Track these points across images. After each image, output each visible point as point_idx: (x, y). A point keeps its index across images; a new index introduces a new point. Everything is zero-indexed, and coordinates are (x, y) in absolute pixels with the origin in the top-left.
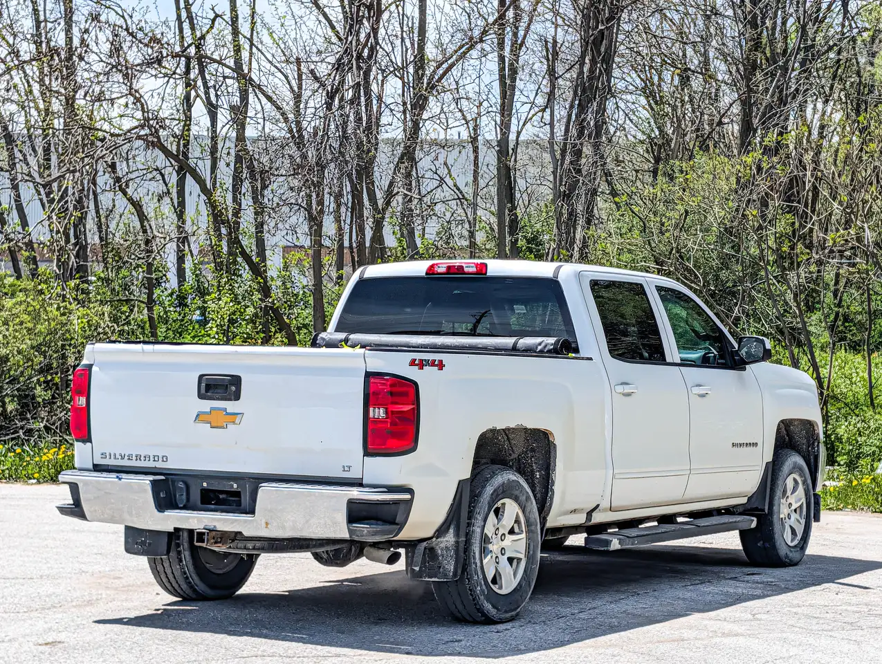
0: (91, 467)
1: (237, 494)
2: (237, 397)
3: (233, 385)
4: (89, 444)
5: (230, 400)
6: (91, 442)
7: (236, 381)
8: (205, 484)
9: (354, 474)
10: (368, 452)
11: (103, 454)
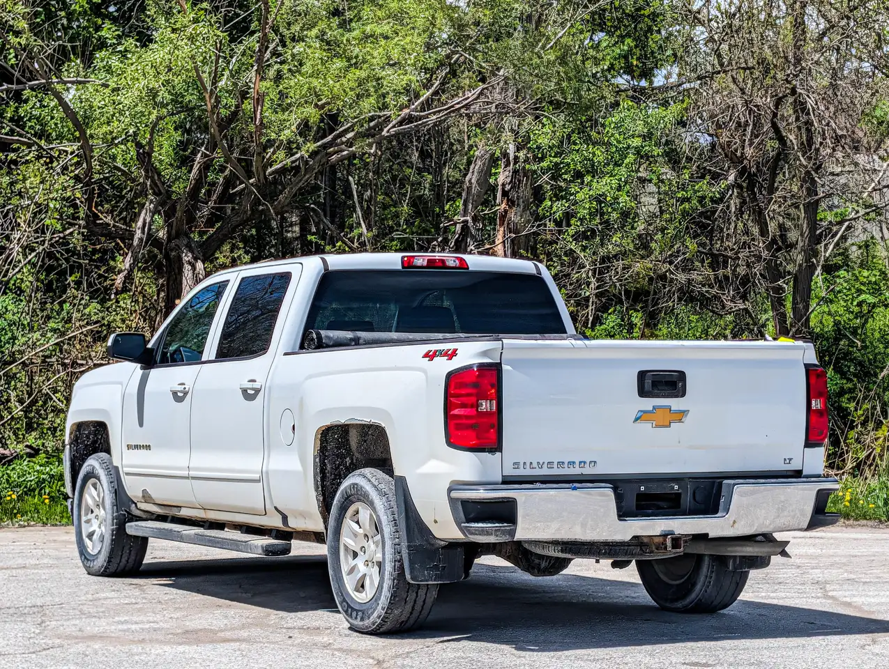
0: (501, 480)
1: (678, 496)
2: (683, 393)
3: (679, 381)
4: (498, 454)
5: (677, 396)
6: (501, 451)
7: (682, 376)
8: (642, 489)
9: (795, 466)
10: (808, 444)
11: (515, 464)
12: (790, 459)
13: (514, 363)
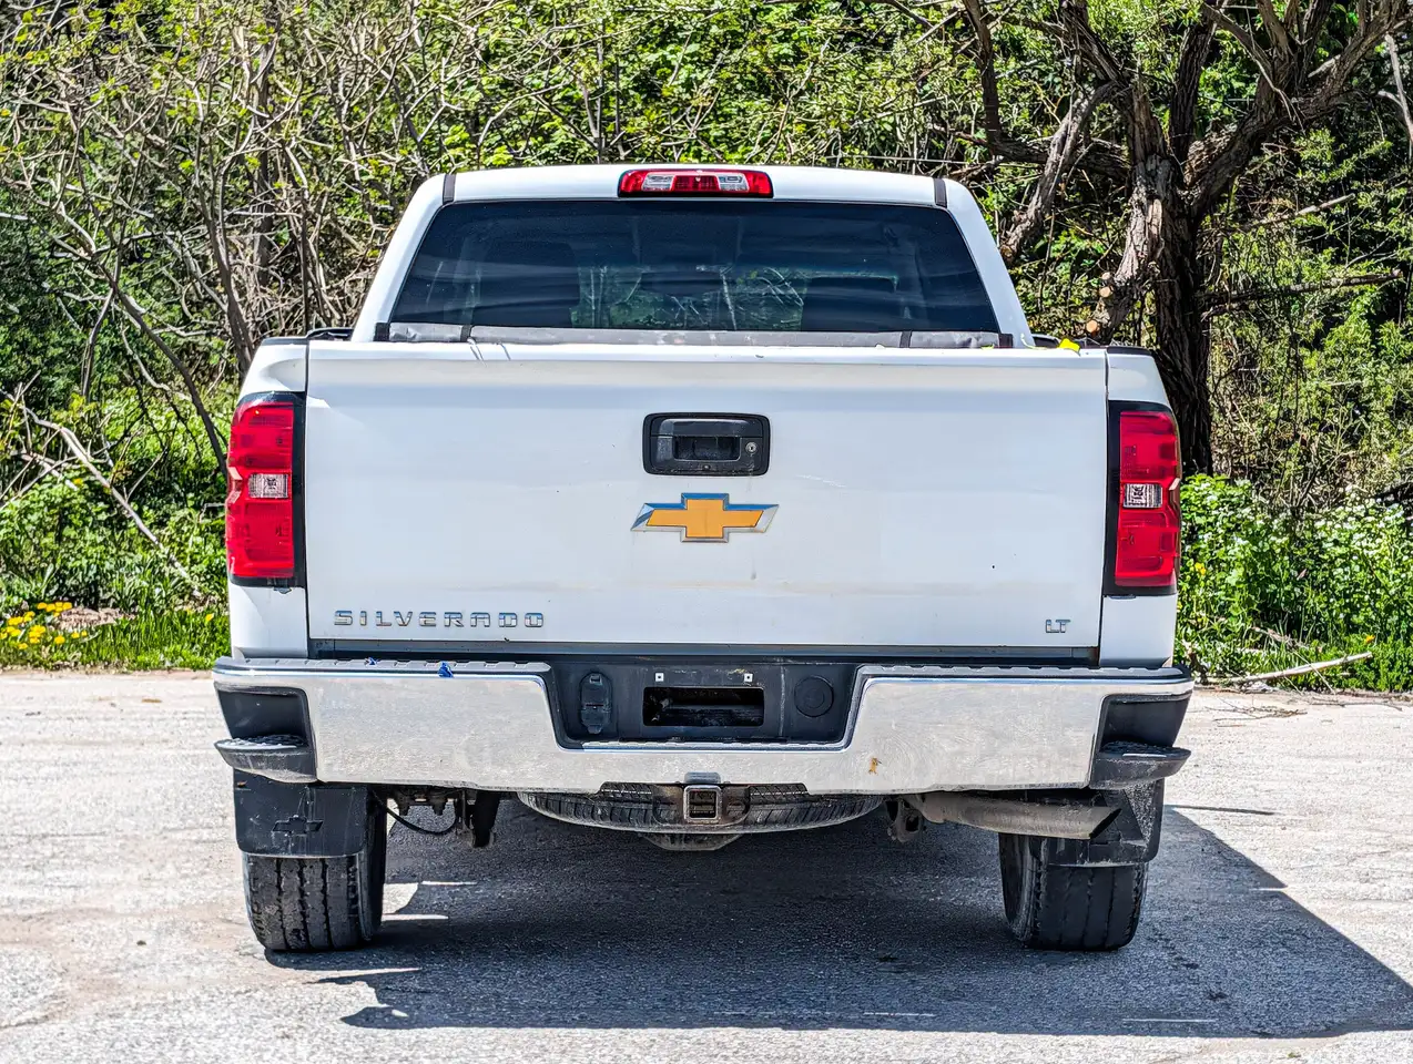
0: (303, 647)
1: (753, 697)
2: (761, 466)
3: (750, 438)
4: (297, 592)
5: (743, 473)
6: (304, 585)
7: (758, 427)
8: (660, 677)
9: (1078, 637)
10: (1115, 586)
11: (340, 613)
12: (1062, 622)
13: (333, 396)
